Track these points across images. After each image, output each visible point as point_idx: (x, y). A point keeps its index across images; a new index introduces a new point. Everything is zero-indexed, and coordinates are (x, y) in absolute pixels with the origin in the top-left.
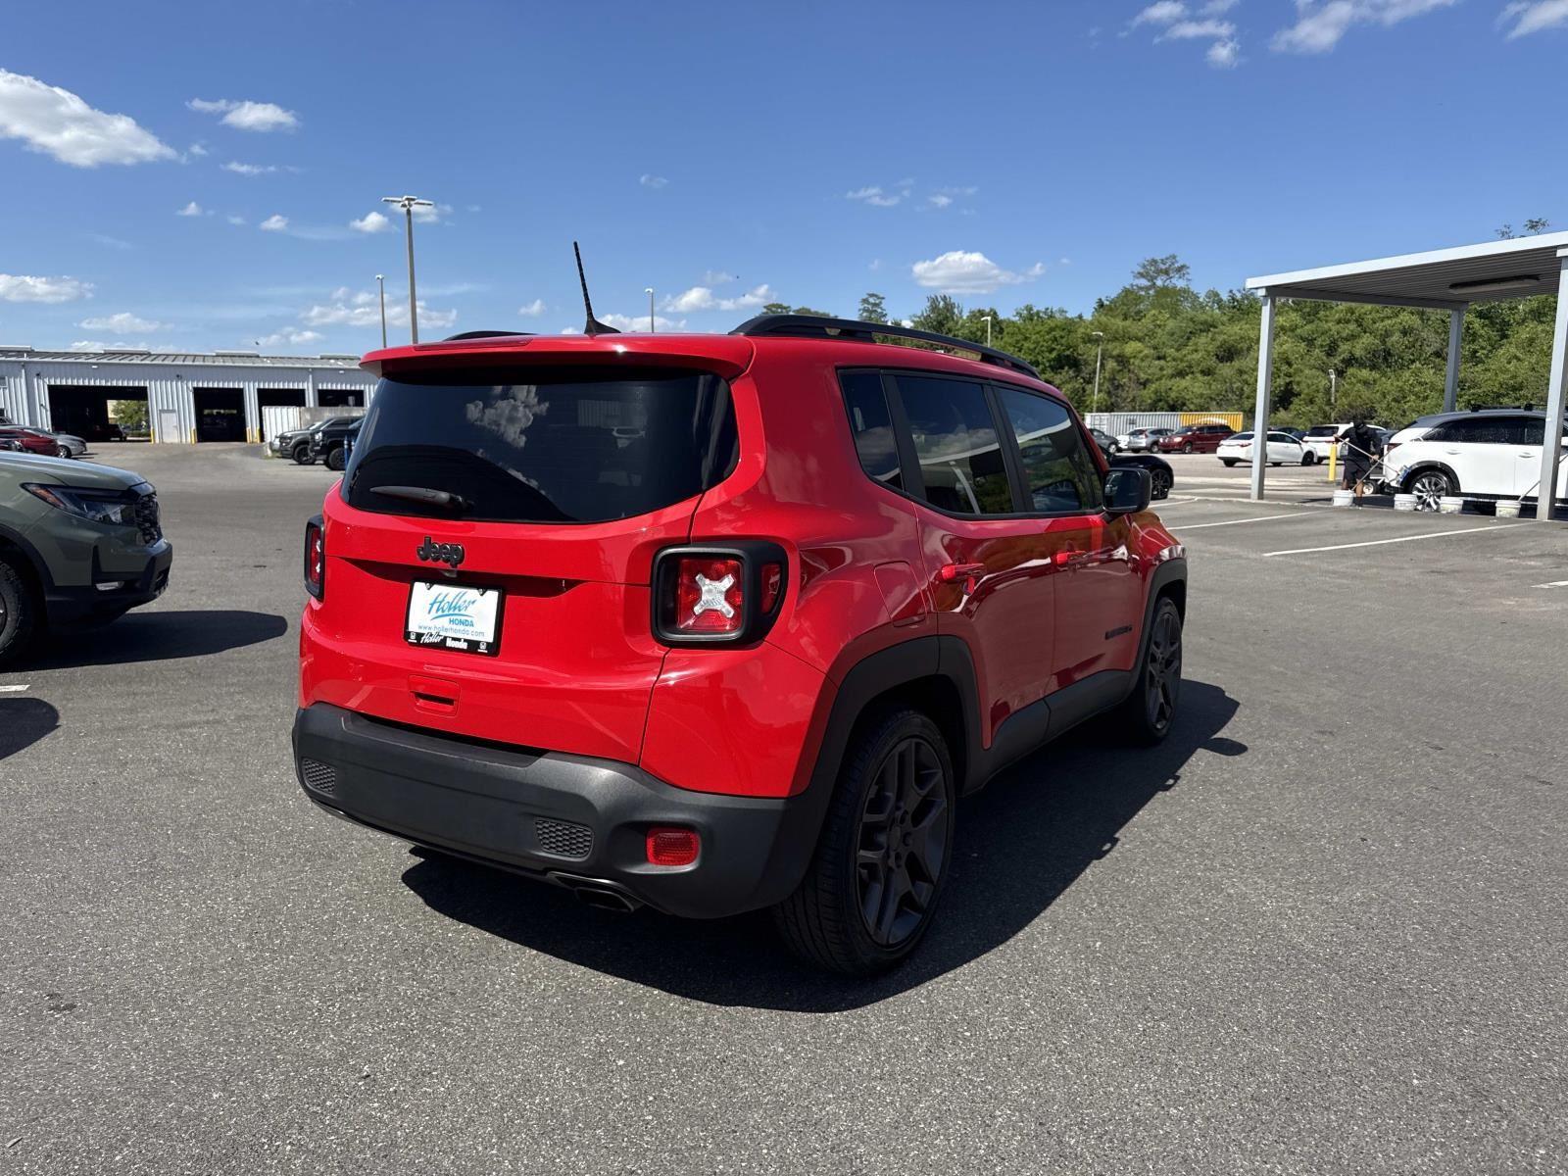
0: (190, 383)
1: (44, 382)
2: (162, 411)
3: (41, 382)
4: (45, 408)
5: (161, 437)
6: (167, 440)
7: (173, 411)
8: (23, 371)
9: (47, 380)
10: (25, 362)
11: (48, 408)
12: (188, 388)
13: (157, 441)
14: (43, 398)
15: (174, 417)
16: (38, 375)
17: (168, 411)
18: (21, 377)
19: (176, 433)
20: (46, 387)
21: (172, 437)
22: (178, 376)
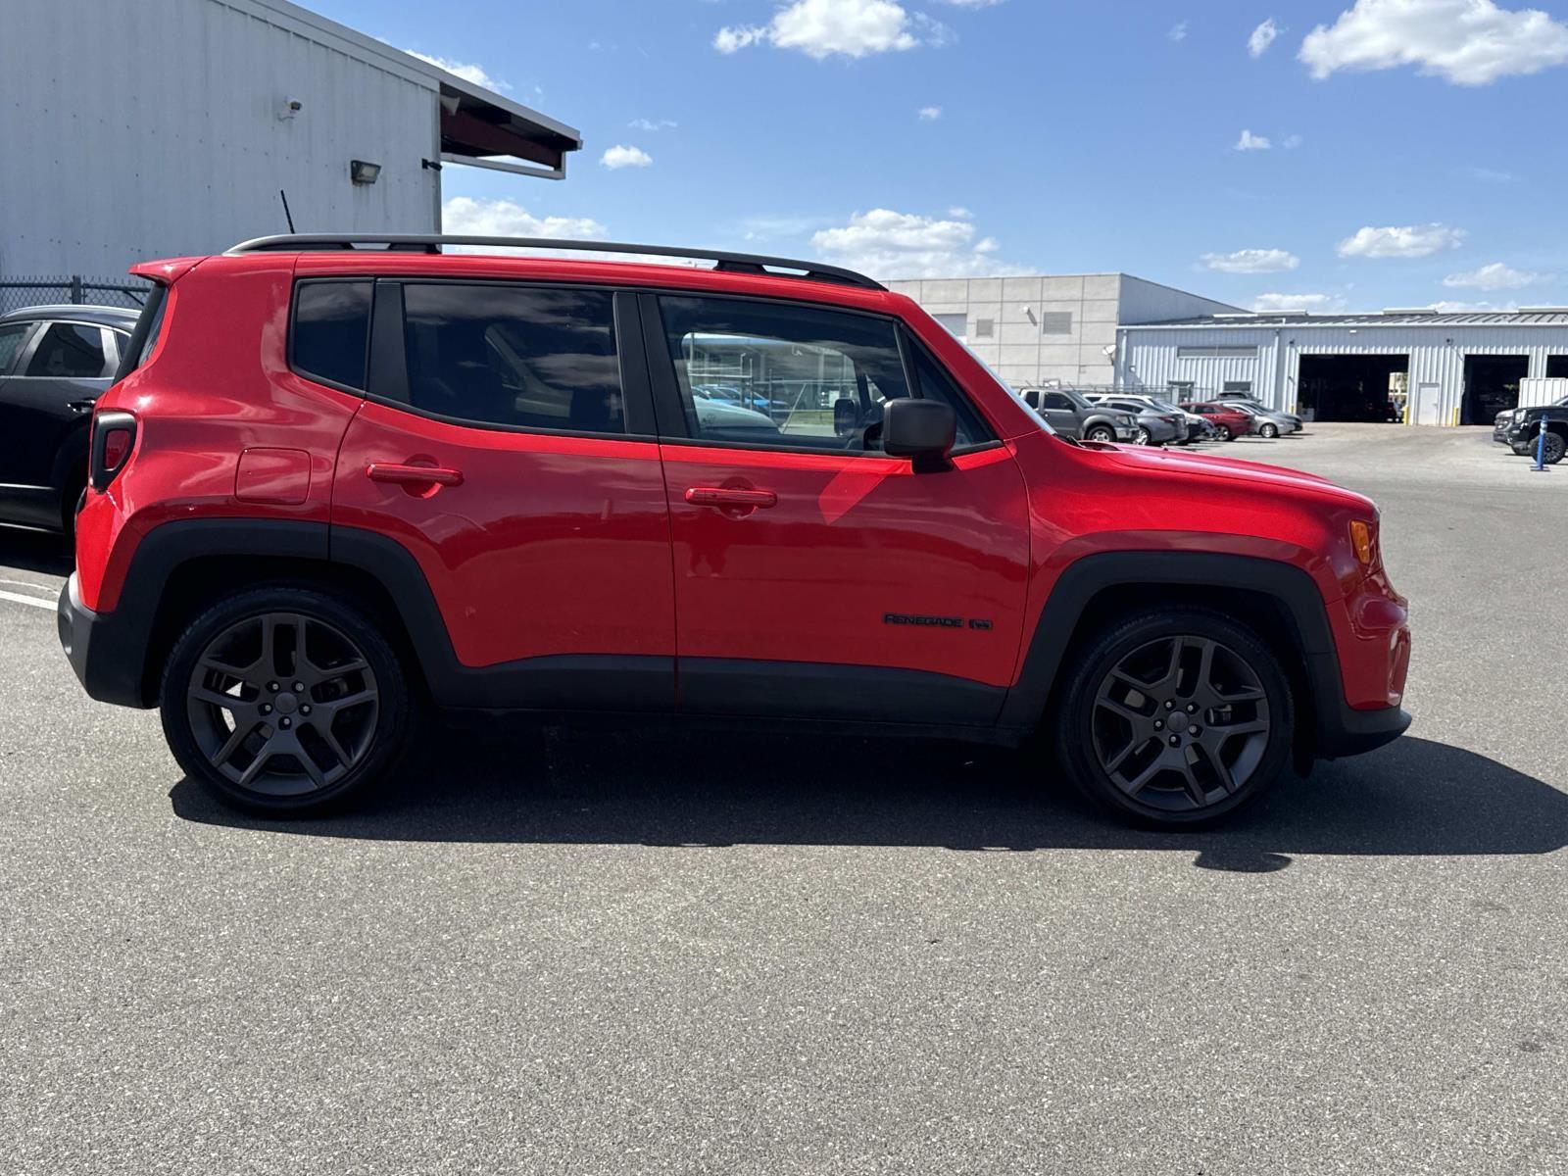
0: (1462, 349)
1: (1296, 351)
2: (1423, 385)
3: (1293, 351)
4: (1293, 381)
5: (1416, 418)
6: (1423, 421)
7: (1436, 385)
8: (1277, 339)
9: (1299, 349)
10: (1281, 329)
11: (1296, 380)
12: (1458, 355)
13: (1411, 421)
14: (1293, 369)
15: (1436, 391)
16: (1292, 343)
17: (1431, 385)
18: (1273, 346)
19: (1435, 412)
20: (1298, 356)
21: (1429, 419)
22: (1448, 341)
